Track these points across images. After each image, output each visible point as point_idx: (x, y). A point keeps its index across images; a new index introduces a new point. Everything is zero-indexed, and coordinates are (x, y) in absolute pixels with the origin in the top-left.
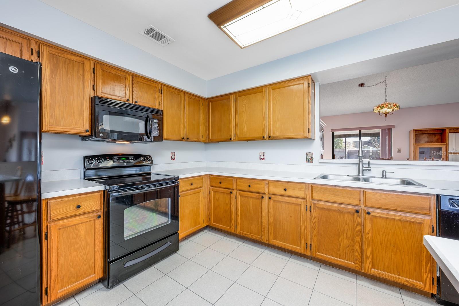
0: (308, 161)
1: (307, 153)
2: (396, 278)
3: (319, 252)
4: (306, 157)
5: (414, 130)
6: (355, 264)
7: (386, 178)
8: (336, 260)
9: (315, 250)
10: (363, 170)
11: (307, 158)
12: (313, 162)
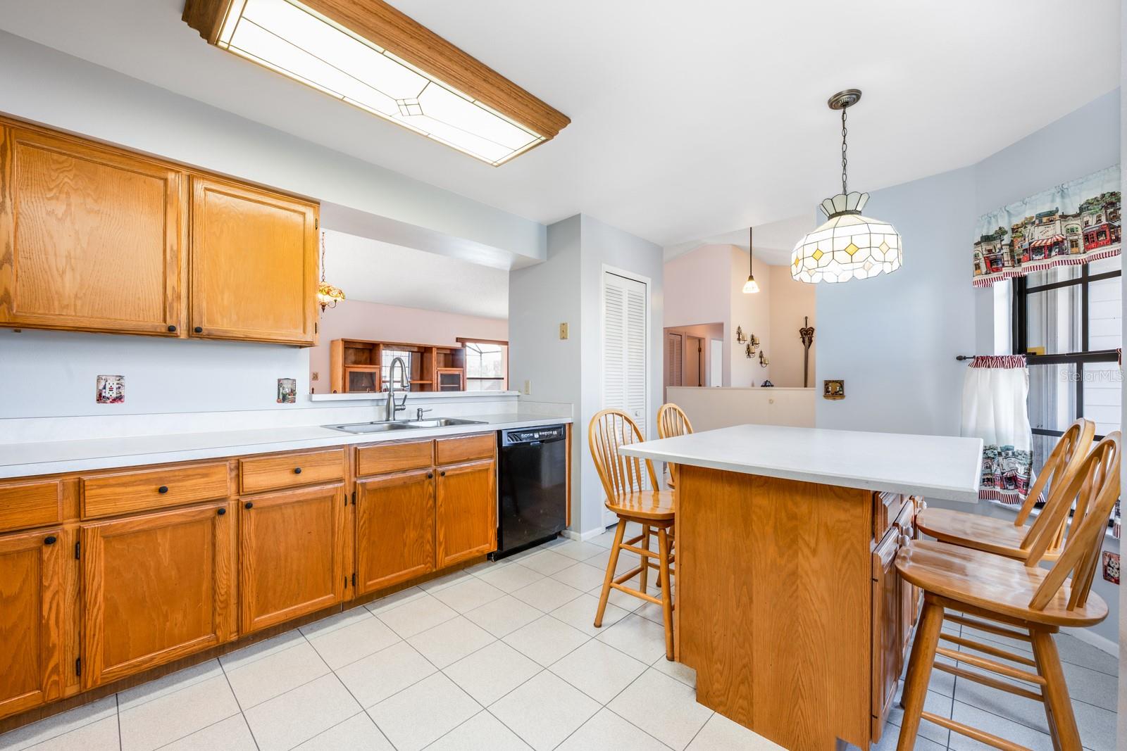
0: (284, 398)
1: (279, 380)
2: (468, 554)
3: (370, 580)
4: (279, 390)
5: (342, 340)
6: (425, 564)
7: (423, 420)
8: (400, 576)
9: (365, 579)
10: (395, 410)
11: (281, 392)
12: (295, 402)
